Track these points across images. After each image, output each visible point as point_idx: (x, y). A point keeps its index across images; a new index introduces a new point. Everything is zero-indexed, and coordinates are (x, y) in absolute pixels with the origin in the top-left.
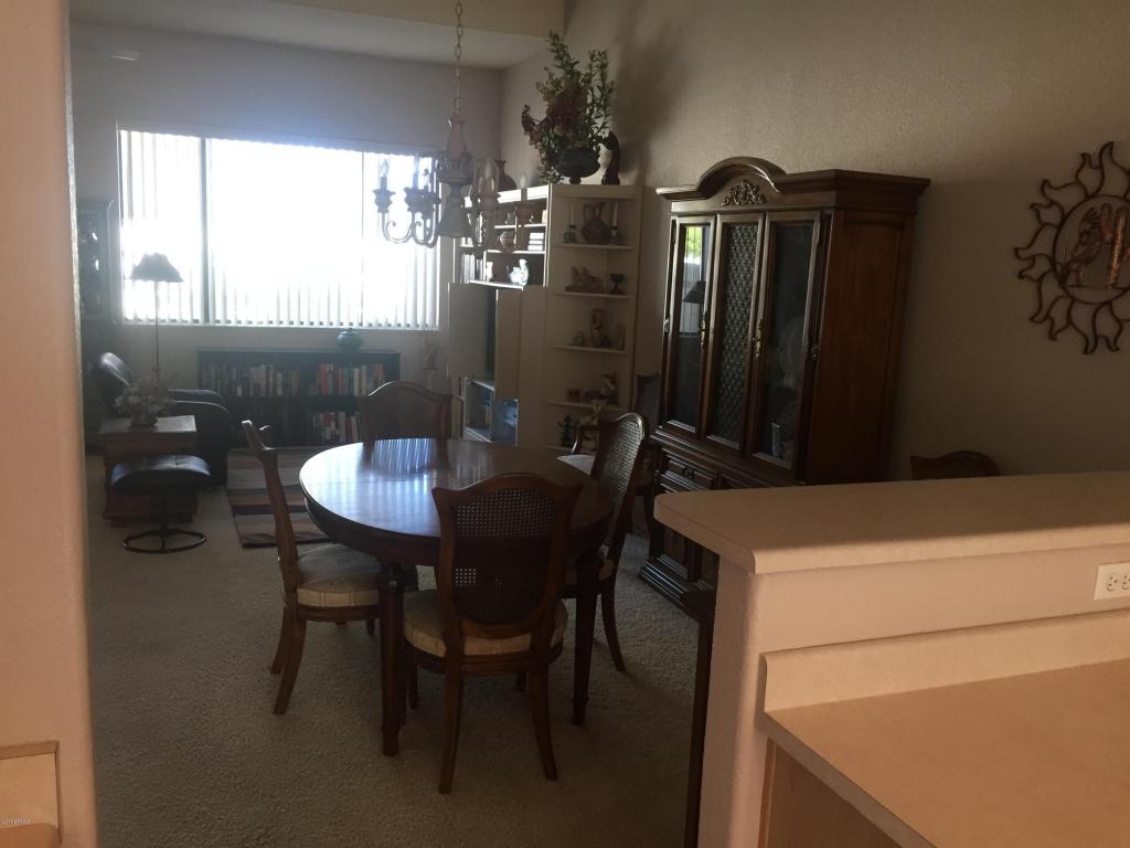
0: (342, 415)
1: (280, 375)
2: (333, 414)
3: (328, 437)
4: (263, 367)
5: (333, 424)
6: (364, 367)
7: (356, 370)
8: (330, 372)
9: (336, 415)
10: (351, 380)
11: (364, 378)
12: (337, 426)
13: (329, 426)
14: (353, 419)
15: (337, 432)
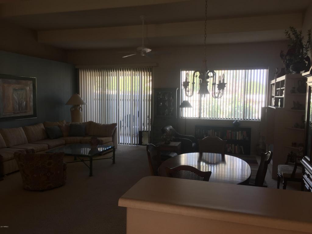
0: (233, 145)
1: (216, 133)
2: (230, 145)
3: (229, 151)
4: (211, 130)
5: (230, 148)
6: (240, 132)
7: (238, 132)
8: (230, 132)
9: (232, 145)
10: (236, 135)
11: (240, 135)
12: (232, 148)
13: (229, 148)
14: (236, 147)
15: (231, 150)
